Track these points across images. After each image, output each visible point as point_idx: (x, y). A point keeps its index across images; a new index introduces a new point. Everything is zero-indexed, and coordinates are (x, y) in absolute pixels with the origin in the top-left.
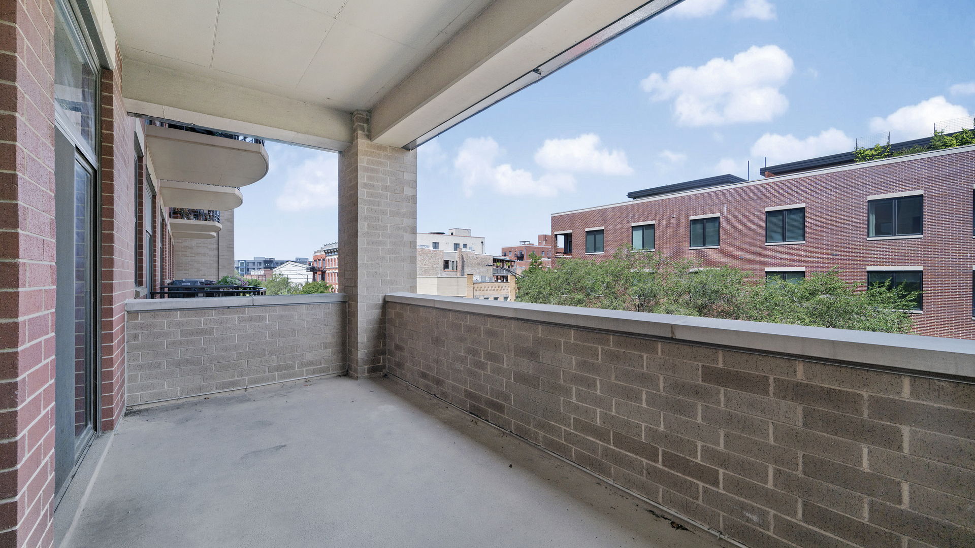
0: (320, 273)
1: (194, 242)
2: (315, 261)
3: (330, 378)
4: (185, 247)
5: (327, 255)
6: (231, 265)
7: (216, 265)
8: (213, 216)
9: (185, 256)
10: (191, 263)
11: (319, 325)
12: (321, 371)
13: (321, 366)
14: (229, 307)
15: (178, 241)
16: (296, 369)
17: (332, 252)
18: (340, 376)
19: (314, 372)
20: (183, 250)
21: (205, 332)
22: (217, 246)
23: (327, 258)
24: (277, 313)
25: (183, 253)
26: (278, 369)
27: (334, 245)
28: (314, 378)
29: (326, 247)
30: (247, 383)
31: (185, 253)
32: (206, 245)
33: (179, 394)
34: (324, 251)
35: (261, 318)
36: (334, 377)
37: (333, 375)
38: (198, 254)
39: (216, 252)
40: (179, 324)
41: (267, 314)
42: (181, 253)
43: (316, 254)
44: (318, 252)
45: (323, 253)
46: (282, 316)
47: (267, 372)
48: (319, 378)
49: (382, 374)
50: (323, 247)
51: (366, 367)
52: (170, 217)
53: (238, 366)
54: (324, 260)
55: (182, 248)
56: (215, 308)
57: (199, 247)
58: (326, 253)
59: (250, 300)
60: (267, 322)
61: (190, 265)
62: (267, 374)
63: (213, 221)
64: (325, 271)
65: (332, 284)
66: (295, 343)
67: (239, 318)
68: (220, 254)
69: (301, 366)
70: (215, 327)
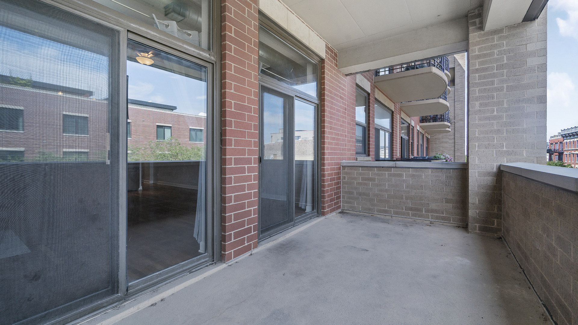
0: (557, 154)
1: (441, 136)
2: (552, 144)
3: (449, 226)
4: (436, 139)
5: (565, 138)
6: (463, 148)
7: (453, 149)
8: (443, 119)
9: (436, 144)
10: (438, 148)
11: (441, 185)
12: (443, 218)
13: (443, 215)
14: (383, 167)
15: (432, 136)
16: (424, 213)
17: (570, 136)
18: (459, 227)
19: (437, 218)
20: (434, 140)
21: (373, 180)
22: (454, 137)
23: (565, 141)
24: (411, 173)
25: (434, 142)
26: (411, 209)
27: (574, 129)
28: (437, 223)
29: (563, 131)
30: (392, 213)
31: (435, 142)
32: (447, 137)
33: (360, 210)
34: (562, 135)
35: (401, 175)
36: (454, 226)
37: (453, 225)
38: (443, 142)
39: (453, 141)
40: (361, 174)
41: (404, 173)
42: (433, 142)
43: (553, 139)
44: (555, 136)
45: (560, 137)
46: (413, 175)
47: (404, 209)
48: (442, 223)
49: (496, 236)
50: (560, 131)
51: (477, 225)
52: (420, 123)
53: (388, 202)
54: (561, 143)
55: (434, 139)
56: (376, 167)
57: (443, 138)
58: (564, 137)
59: (394, 164)
60: (404, 178)
61: (438, 149)
62: (404, 210)
63: (443, 121)
64: (563, 152)
65: (571, 164)
66: (423, 195)
67: (388, 174)
68: (456, 141)
69: (427, 211)
70: (376, 177)
